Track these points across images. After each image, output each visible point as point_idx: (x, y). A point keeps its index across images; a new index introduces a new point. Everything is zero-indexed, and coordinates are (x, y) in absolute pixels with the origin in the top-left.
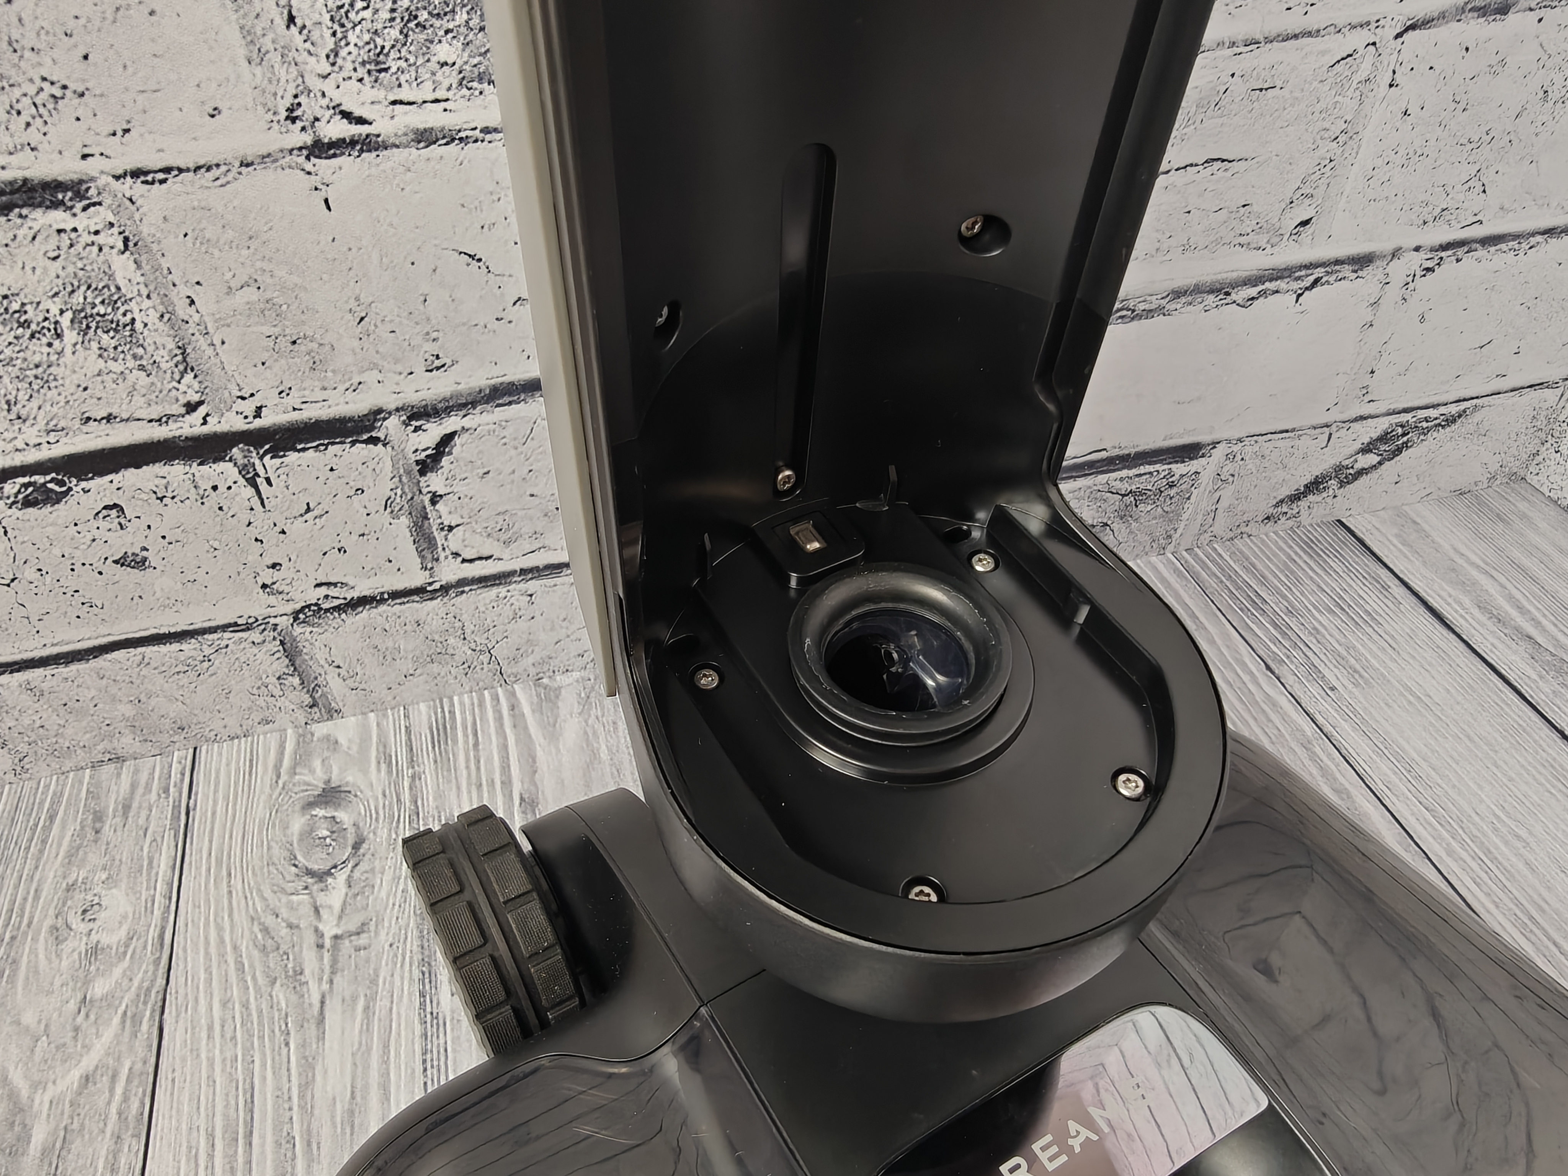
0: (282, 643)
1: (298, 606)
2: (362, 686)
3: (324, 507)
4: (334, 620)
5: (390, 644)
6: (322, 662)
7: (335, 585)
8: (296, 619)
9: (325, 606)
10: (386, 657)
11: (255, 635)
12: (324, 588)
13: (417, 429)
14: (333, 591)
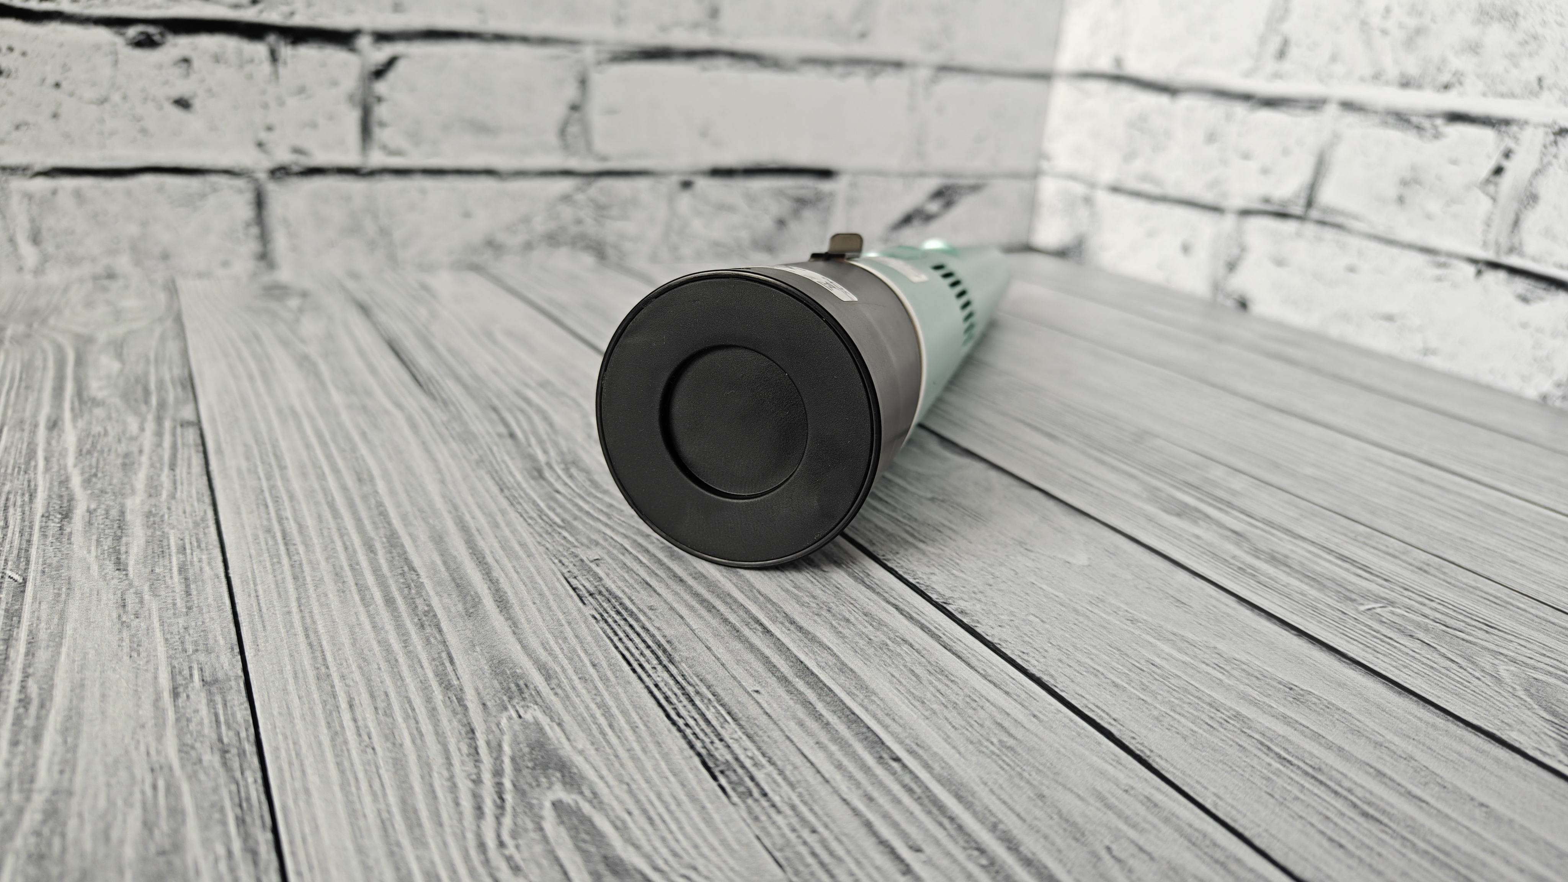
0: (257, 196)
1: (276, 165)
4: (296, 182)
6: (280, 219)
7: (302, 152)
8: (271, 176)
11: (240, 184)
12: (295, 154)
13: (378, 48)
14: (302, 158)
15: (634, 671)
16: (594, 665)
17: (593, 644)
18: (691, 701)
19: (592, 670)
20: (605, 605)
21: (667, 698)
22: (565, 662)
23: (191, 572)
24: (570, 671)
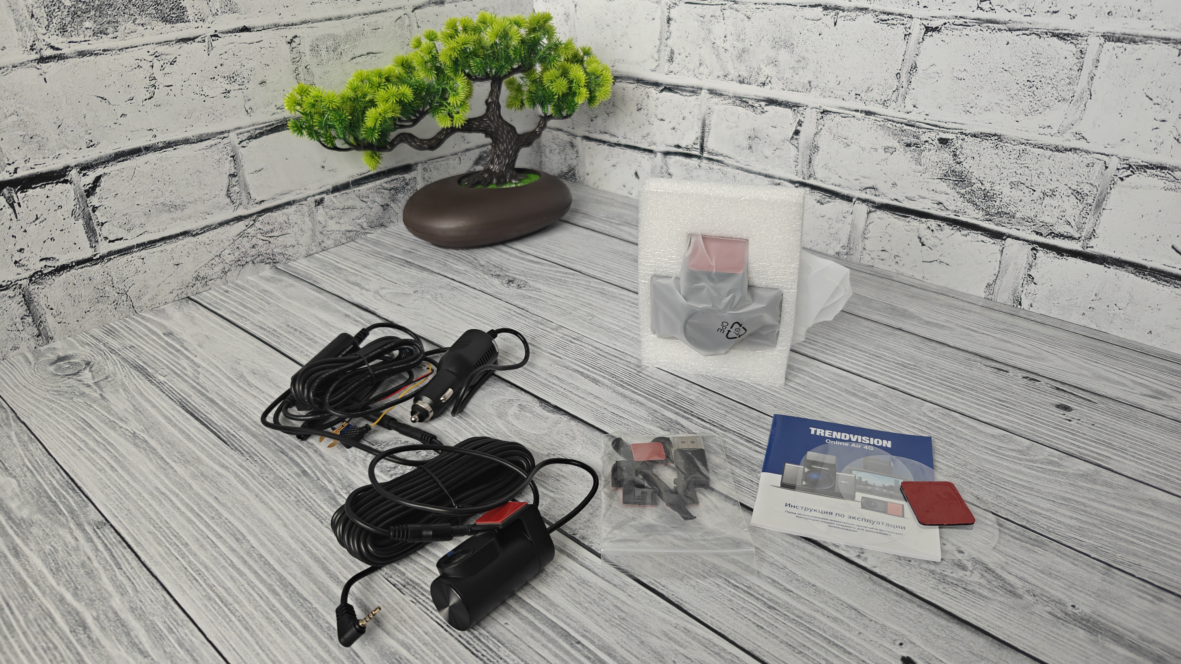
0: (24, 296)
1: (32, 273)
2: (64, 321)
3: (44, 216)
4: (49, 280)
5: (77, 293)
6: (44, 306)
7: (49, 259)
8: (31, 280)
9: (45, 272)
10: (75, 301)
11: (10, 292)
12: (44, 261)
13: (84, 175)
14: (49, 263)
15: (446, 631)
16: (426, 634)
17: (420, 620)
18: (479, 640)
19: (426, 637)
20: (414, 591)
21: (468, 642)
22: (412, 636)
23: (186, 644)
24: (417, 641)
